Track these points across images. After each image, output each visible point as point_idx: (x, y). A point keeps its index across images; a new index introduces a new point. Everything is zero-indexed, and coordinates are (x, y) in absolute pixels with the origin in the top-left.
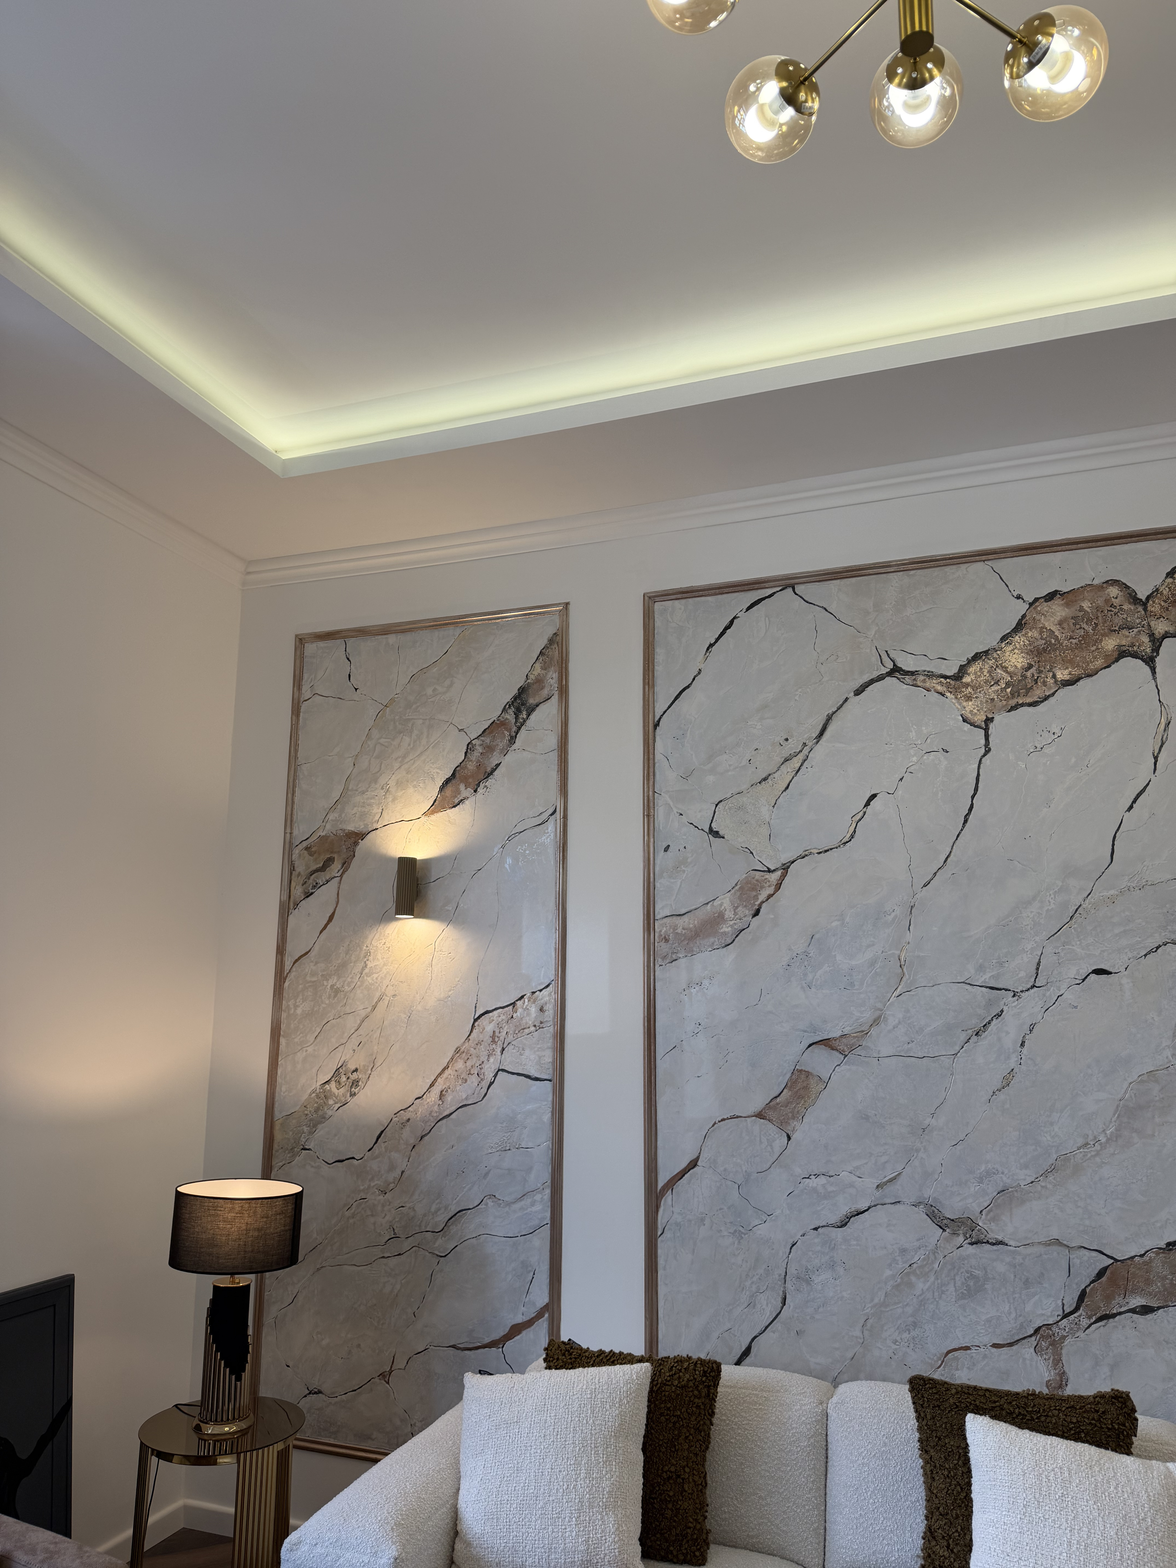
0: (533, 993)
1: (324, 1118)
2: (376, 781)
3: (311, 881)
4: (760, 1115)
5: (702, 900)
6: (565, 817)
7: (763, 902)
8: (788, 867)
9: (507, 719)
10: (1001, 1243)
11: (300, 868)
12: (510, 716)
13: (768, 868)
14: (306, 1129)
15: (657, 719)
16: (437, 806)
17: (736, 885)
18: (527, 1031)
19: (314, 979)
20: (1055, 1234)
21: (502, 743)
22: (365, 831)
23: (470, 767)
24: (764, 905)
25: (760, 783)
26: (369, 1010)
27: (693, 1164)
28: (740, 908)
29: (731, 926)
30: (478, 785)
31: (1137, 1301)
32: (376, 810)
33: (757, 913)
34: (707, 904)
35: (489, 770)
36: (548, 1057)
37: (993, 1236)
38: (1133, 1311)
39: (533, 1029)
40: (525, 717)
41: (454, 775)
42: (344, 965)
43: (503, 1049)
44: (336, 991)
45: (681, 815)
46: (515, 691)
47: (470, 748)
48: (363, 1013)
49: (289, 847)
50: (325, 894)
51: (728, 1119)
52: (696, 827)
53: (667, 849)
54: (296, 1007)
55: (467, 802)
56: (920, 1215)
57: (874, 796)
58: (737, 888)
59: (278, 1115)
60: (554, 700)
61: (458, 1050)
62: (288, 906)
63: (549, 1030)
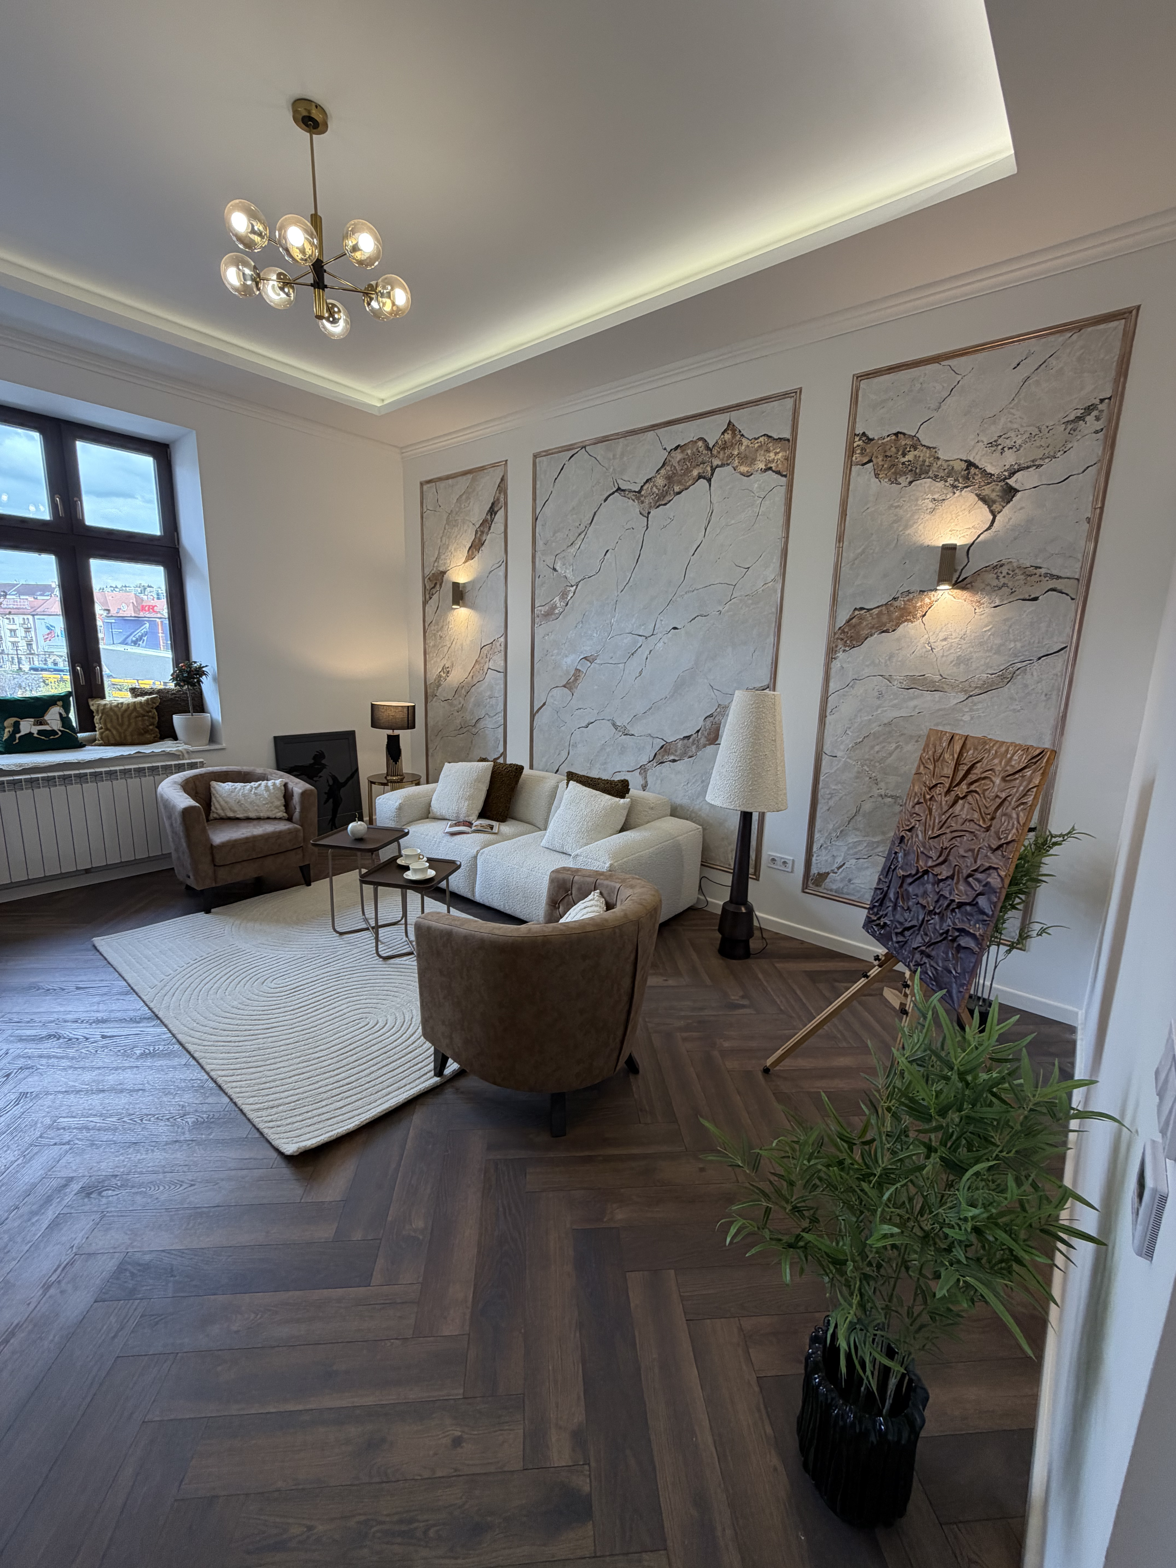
0: (498, 638)
1: (440, 685)
2: (448, 548)
3: (431, 592)
4: (564, 686)
5: (550, 599)
6: (507, 563)
7: (569, 600)
8: (578, 584)
10: (633, 735)
11: (428, 587)
12: (489, 517)
13: (572, 585)
14: (436, 689)
15: (537, 516)
16: (467, 559)
18: (496, 653)
19: (435, 632)
20: (649, 732)
21: (486, 530)
22: (445, 571)
23: (477, 541)
25: (570, 545)
26: (450, 644)
27: (544, 704)
28: (562, 602)
29: (559, 610)
30: (479, 550)
31: (672, 758)
32: (448, 561)
33: (567, 604)
34: (552, 601)
35: (483, 542)
36: (502, 663)
37: (630, 733)
38: (670, 761)
39: (498, 652)
40: (493, 517)
41: (472, 545)
42: (442, 627)
43: (490, 660)
44: (441, 637)
45: (544, 561)
46: (490, 505)
47: (476, 532)
48: (449, 646)
49: (424, 578)
50: (435, 597)
51: (555, 687)
52: (549, 567)
53: (539, 577)
54: (430, 643)
55: (476, 557)
56: (609, 724)
57: (607, 551)
58: (561, 593)
59: (428, 683)
60: (503, 508)
61: (476, 661)
62: (425, 603)
63: (503, 653)
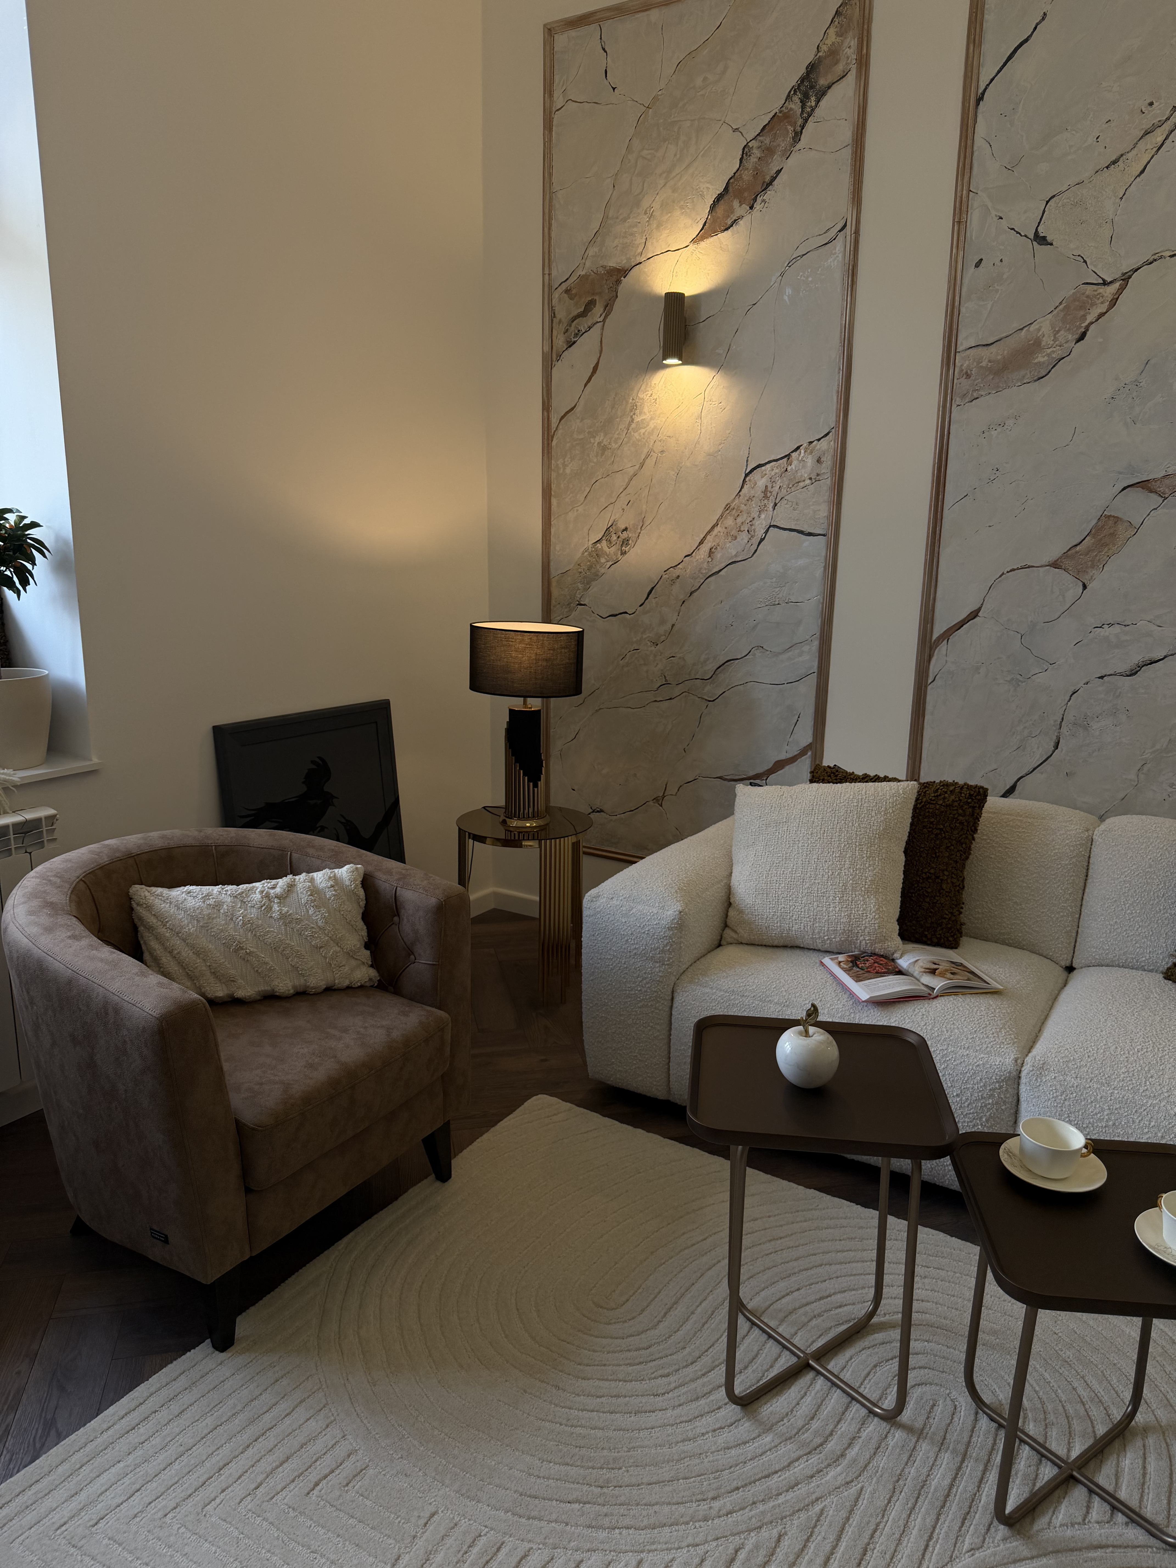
0: (811, 443)
1: (597, 576)
2: (638, 204)
3: (572, 328)
4: (1055, 565)
5: (1016, 325)
6: (857, 232)
7: (1092, 323)
8: (1130, 277)
9: (791, 109)
11: (561, 314)
12: (795, 106)
13: (1103, 280)
14: (580, 586)
15: (980, 91)
16: (707, 231)
17: (1061, 303)
18: (802, 484)
19: (581, 436)
21: (783, 143)
22: (627, 266)
23: (745, 177)
24: (1092, 327)
25: (1107, 167)
26: (637, 467)
27: (974, 615)
28: (1062, 332)
29: (1048, 355)
30: (755, 200)
32: (640, 240)
33: (1082, 337)
34: (1022, 329)
35: (768, 179)
36: (823, 511)
39: (808, 482)
40: (813, 104)
41: (726, 189)
42: (610, 421)
43: (776, 505)
44: (604, 449)
45: (1001, 218)
46: (802, 71)
47: (746, 152)
48: (631, 471)
49: (548, 290)
50: (588, 343)
51: (1018, 569)
52: (1018, 233)
53: (978, 265)
54: (565, 466)
55: (741, 222)
58: (1061, 307)
59: (554, 573)
60: (851, 78)
61: (727, 507)
62: (550, 360)
63: (827, 482)
